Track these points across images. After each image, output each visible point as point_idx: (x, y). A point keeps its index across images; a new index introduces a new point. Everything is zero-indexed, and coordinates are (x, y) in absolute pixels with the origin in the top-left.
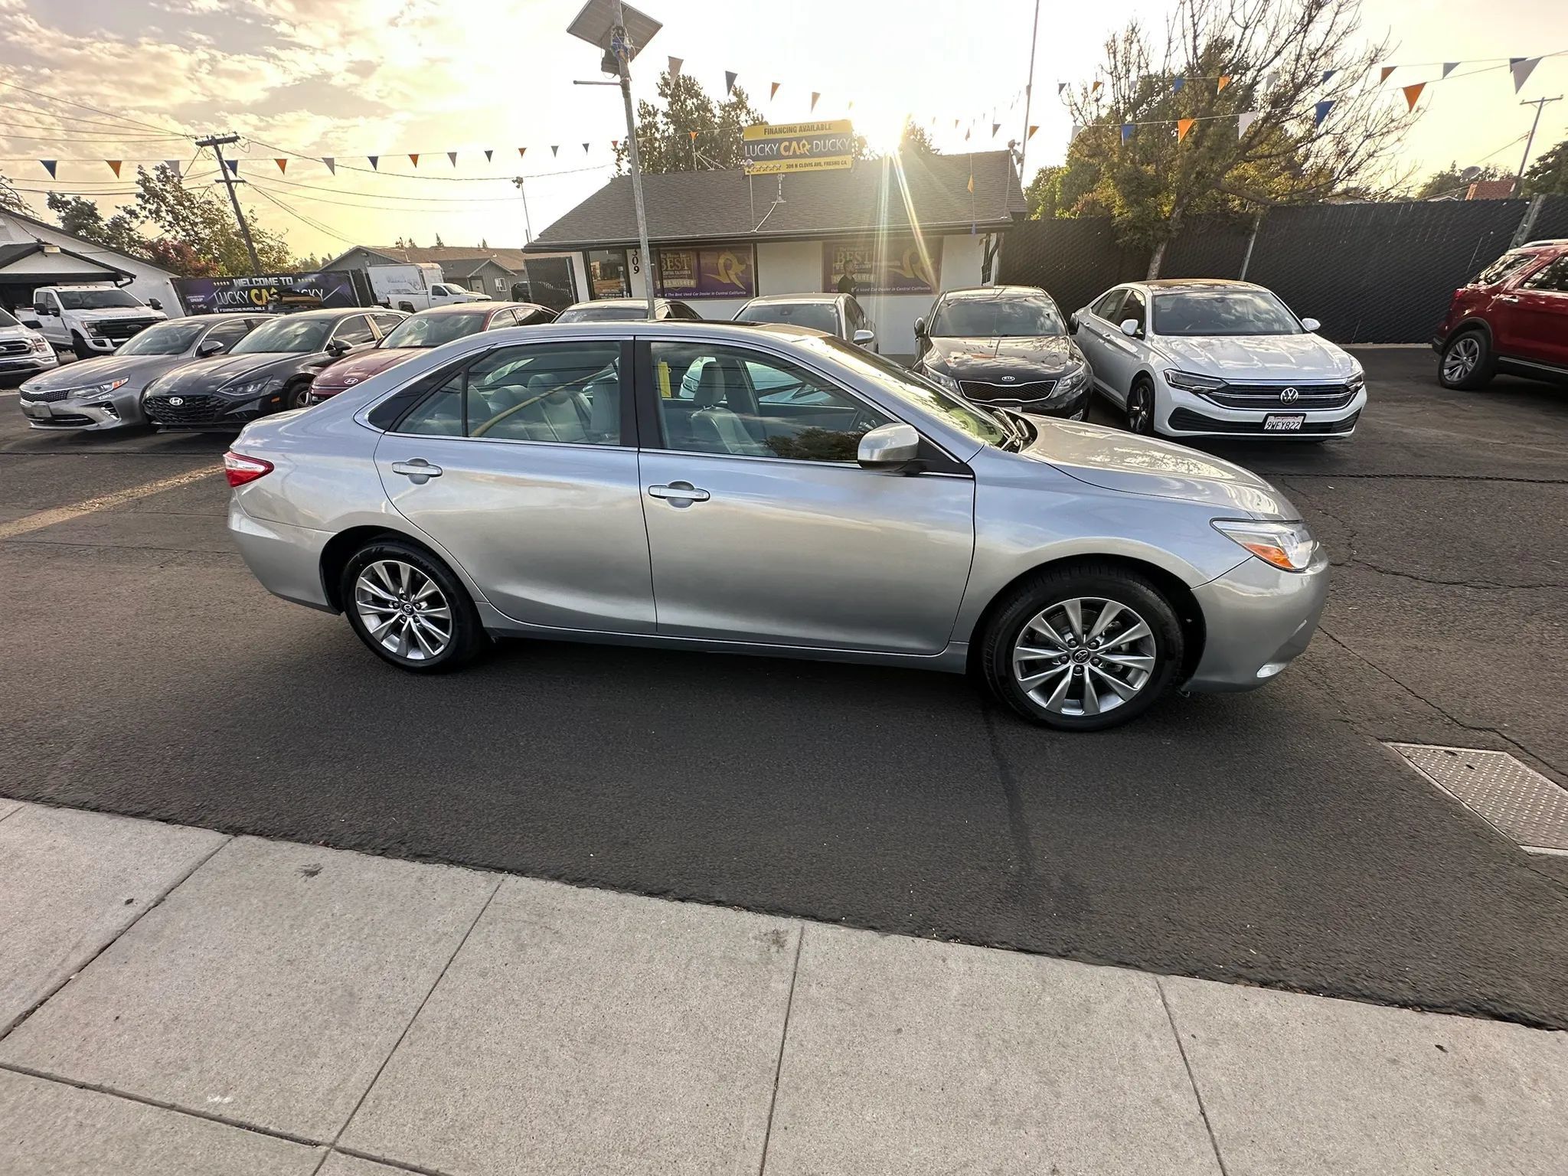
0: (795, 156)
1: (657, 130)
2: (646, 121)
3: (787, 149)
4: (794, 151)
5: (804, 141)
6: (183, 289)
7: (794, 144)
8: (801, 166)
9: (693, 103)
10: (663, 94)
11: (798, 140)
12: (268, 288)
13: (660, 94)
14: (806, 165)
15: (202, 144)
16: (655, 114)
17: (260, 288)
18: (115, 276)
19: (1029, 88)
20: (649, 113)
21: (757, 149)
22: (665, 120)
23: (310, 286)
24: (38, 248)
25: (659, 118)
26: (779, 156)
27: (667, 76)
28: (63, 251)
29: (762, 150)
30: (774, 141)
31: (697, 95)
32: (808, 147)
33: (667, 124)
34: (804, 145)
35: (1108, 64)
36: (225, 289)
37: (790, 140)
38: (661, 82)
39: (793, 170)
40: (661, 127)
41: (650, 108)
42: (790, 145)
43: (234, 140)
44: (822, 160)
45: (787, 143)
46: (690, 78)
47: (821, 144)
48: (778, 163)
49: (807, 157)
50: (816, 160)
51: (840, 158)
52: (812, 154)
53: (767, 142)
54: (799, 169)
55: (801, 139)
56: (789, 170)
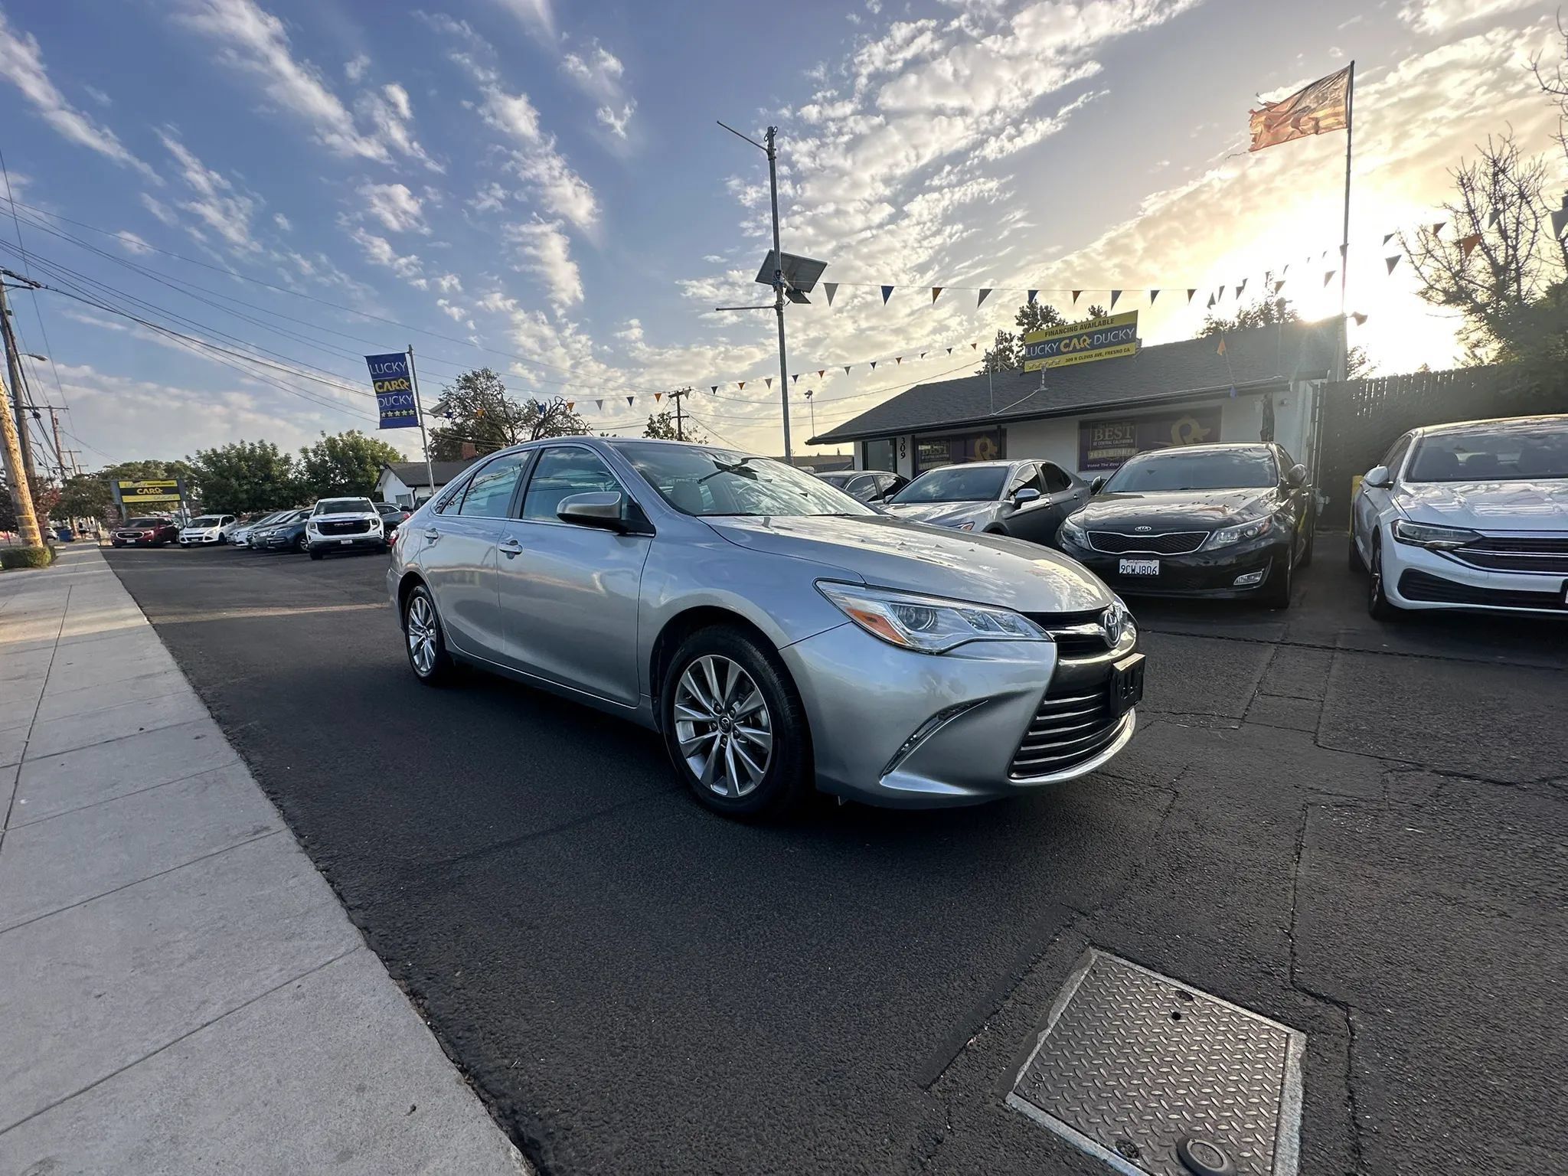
0: (1075, 350)
1: (1012, 352)
2: (1002, 346)
3: (1067, 346)
4: (1075, 347)
5: (1085, 337)
7: (1075, 341)
8: (1081, 358)
9: (1047, 326)
10: (1020, 324)
11: (1079, 337)
13: (1017, 324)
14: (1086, 357)
15: (671, 397)
16: (1012, 340)
19: (1344, 249)
20: (1006, 340)
21: (1037, 349)
22: (1020, 343)
25: (1015, 341)
26: (1059, 353)
27: (1026, 309)
29: (1042, 350)
30: (1054, 341)
31: (1053, 319)
32: (1088, 341)
33: (1021, 346)
34: (1085, 340)
35: (1459, 203)
37: (1071, 338)
38: (1018, 314)
39: (1074, 362)
40: (1016, 349)
41: (1008, 336)
42: (1071, 342)
43: (686, 392)
44: (1103, 351)
45: (1068, 341)
46: (1046, 308)
47: (1102, 338)
48: (1056, 359)
49: (1088, 350)
50: (1097, 351)
51: (1122, 347)
52: (1093, 347)
53: (1047, 342)
54: (1078, 362)
55: (1082, 335)
56: (1068, 363)
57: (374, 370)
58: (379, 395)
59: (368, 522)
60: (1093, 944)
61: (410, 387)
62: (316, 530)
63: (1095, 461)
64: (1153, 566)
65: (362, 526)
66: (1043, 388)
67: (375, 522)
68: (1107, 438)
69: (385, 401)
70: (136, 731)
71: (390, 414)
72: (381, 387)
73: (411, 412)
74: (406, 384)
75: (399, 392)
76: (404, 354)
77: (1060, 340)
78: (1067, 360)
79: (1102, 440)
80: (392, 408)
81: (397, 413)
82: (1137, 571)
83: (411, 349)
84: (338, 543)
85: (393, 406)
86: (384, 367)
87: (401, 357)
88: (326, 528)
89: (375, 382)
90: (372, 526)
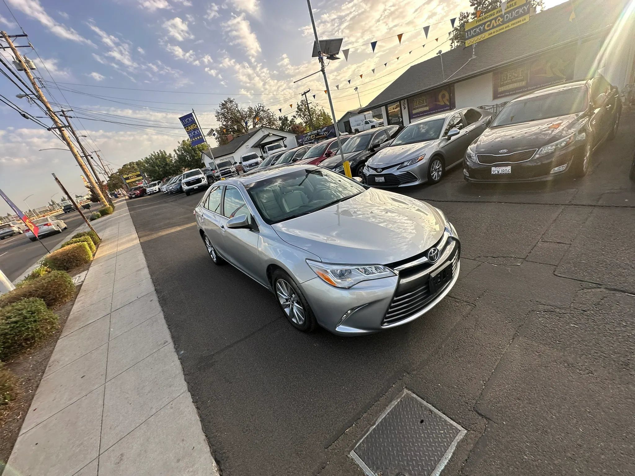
0: (494, 27)
3: (488, 26)
5: (499, 18)
6: (297, 138)
7: (493, 21)
8: (497, 31)
11: (495, 19)
12: (315, 134)
14: (501, 30)
15: (302, 95)
16: (468, 16)
17: (313, 135)
18: (283, 138)
20: (465, 17)
21: (472, 32)
23: (325, 131)
24: (268, 135)
25: (470, 16)
26: (485, 31)
28: (273, 134)
29: (475, 32)
30: (481, 25)
32: (501, 20)
34: (499, 20)
36: (306, 136)
37: (491, 21)
39: (493, 35)
41: (466, 14)
42: (491, 23)
43: (309, 91)
44: (510, 24)
45: (489, 23)
47: (509, 15)
48: (483, 35)
49: (502, 25)
50: (507, 24)
51: (521, 19)
52: (504, 23)
53: (477, 27)
54: (495, 34)
55: (497, 17)
56: (490, 36)
57: (183, 123)
58: (188, 133)
59: (200, 178)
60: (406, 388)
61: (197, 126)
62: (185, 185)
63: (502, 93)
64: (508, 169)
65: (199, 181)
66: (474, 57)
67: (203, 178)
68: (508, 78)
69: (191, 135)
70: (136, 298)
71: (194, 139)
72: (188, 129)
73: (201, 137)
74: (196, 125)
75: (194, 130)
76: (191, 113)
77: (485, 23)
78: (489, 34)
79: (506, 80)
80: (194, 137)
81: (196, 138)
82: (500, 172)
83: (193, 111)
84: (193, 188)
85: (194, 136)
86: (186, 120)
87: (190, 115)
88: (188, 184)
89: (185, 128)
90: (203, 180)
